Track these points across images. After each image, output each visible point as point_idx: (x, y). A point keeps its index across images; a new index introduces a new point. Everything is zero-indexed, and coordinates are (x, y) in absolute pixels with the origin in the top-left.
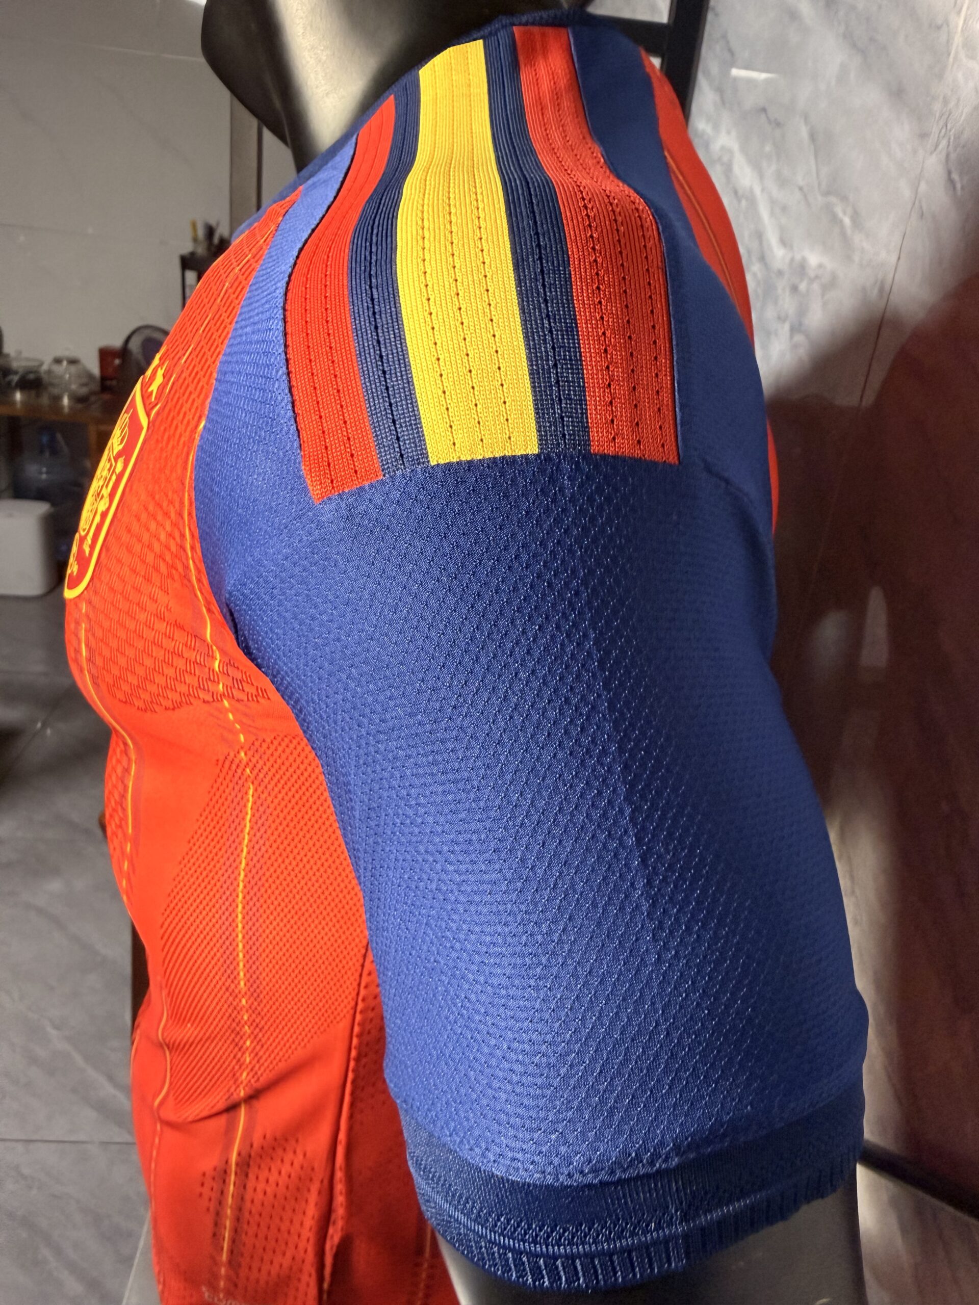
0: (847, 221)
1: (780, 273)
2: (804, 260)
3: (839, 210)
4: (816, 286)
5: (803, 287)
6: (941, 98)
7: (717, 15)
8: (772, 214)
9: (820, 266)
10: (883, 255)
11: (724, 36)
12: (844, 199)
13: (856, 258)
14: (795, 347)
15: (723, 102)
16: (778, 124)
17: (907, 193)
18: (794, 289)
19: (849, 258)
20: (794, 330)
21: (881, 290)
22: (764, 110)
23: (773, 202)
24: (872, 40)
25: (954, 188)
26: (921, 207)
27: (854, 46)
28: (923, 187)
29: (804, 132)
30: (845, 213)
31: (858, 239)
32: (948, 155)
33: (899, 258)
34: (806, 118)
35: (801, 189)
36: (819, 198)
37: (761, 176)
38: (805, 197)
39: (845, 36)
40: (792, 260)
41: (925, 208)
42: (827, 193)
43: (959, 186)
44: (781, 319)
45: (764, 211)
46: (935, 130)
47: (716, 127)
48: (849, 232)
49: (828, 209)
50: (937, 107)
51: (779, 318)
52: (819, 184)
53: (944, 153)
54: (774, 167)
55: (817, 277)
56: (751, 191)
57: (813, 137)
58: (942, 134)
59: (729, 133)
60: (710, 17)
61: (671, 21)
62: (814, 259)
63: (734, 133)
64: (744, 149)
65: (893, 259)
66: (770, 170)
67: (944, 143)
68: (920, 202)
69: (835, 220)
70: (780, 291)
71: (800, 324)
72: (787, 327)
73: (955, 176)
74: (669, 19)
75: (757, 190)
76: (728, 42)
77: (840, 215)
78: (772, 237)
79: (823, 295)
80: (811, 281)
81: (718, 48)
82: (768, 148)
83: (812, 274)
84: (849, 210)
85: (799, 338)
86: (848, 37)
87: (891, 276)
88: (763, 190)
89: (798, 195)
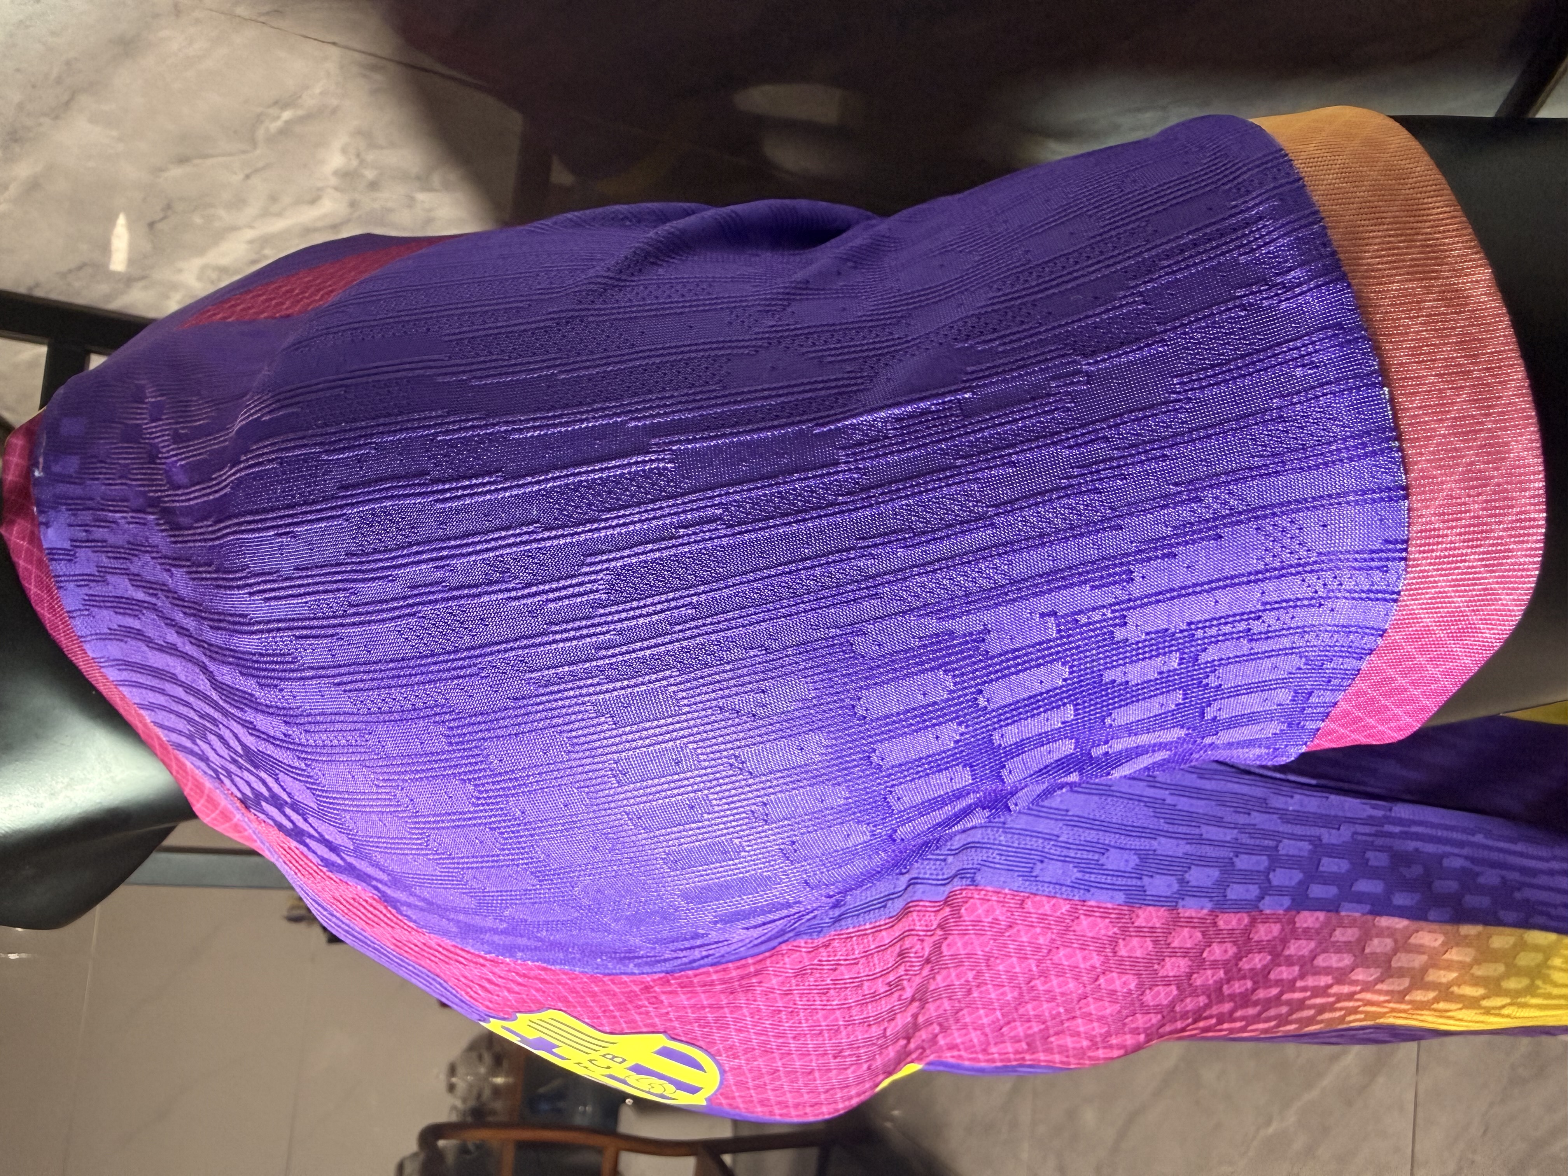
0: (287, 115)
1: (353, 204)
2: (336, 173)
3: (275, 126)
4: (370, 157)
5: (370, 174)
7: (37, 285)
8: (279, 215)
9: (344, 151)
10: (330, 65)
11: (63, 275)
12: (259, 119)
13: (335, 102)
14: (446, 186)
15: (143, 278)
16: (169, 207)
17: (251, 33)
18: (374, 186)
19: (334, 111)
20: (427, 188)
21: (374, 68)
22: (151, 225)
23: (265, 214)
24: (59, 81)
26: (268, 13)
27: (67, 104)
28: (240, 10)
29: (176, 172)
30: (277, 118)
31: (309, 101)
33: (334, 44)
34: (159, 170)
35: (247, 177)
36: (258, 152)
37: (234, 228)
38: (257, 171)
39: (57, 118)
40: (336, 189)
41: (267, 8)
42: (254, 143)
44: (411, 202)
45: (277, 225)
47: (174, 287)
48: (300, 112)
49: (271, 140)
51: (410, 206)
52: (244, 152)
54: (222, 212)
55: (358, 155)
56: (251, 242)
57: (182, 160)
59: (180, 271)
60: (39, 293)
61: (46, 341)
62: (335, 160)
63: (181, 264)
64: (201, 251)
66: (225, 216)
68: (261, 14)
69: (285, 131)
70: (377, 206)
71: (418, 178)
72: (421, 196)
74: (41, 343)
75: (249, 234)
76: (70, 271)
77: (279, 124)
78: (308, 215)
79: (381, 148)
80: (362, 162)
81: (77, 284)
82: (198, 220)
83: (355, 163)
84: (273, 111)
85: (436, 179)
86: (57, 113)
87: (357, 55)
88: (251, 227)
89: (256, 181)
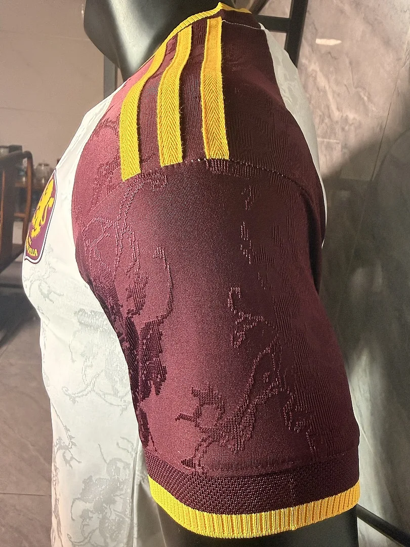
0: (366, 98)
1: (337, 122)
2: (347, 116)
3: (362, 94)
4: (352, 128)
5: (347, 128)
6: (407, 42)
7: (310, 14)
8: (334, 97)
9: (354, 119)
10: (382, 113)
11: (313, 23)
12: (364, 89)
13: (370, 115)
14: (344, 154)
15: (313, 50)
16: (335, 59)
17: (392, 85)
18: (343, 129)
19: (367, 115)
20: (343, 147)
21: (381, 126)
22: (330, 53)
23: (334, 92)
24: (376, 19)
27: (368, 22)
28: (399, 81)
29: (347, 61)
30: (365, 95)
31: (370, 106)
33: (389, 113)
34: (347, 54)
36: (354, 89)
38: (347, 88)
39: (364, 19)
41: (400, 91)
45: (330, 96)
46: (404, 57)
47: (310, 61)
48: (366, 103)
49: (358, 94)
50: (405, 47)
52: (354, 84)
53: (408, 68)
54: (334, 77)
55: (353, 123)
56: (325, 88)
57: (351, 63)
58: (407, 58)
59: (315, 63)
60: (307, 14)
61: (291, 17)
62: (351, 115)
64: (321, 70)
65: (386, 115)
67: (408, 62)
68: (398, 89)
70: (337, 131)
71: (346, 145)
76: (315, 25)
78: (333, 107)
79: (355, 131)
80: (351, 125)
81: (310, 27)
82: (331, 69)
84: (367, 94)
85: (346, 151)
87: (385, 123)
88: (329, 88)
89: (344, 88)
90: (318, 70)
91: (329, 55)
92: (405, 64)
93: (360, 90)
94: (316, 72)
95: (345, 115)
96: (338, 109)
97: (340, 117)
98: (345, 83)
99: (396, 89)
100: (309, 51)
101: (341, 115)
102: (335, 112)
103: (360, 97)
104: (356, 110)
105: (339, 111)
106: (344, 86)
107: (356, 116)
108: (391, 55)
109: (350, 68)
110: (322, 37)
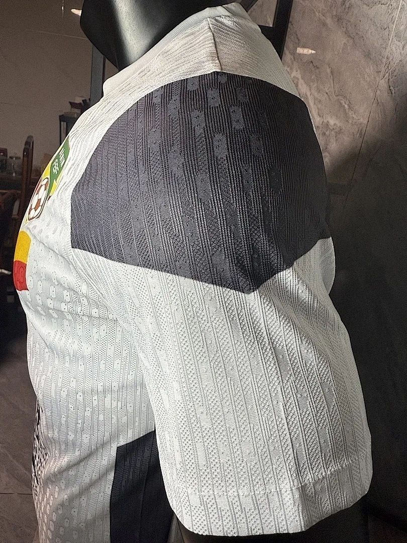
0: (346, 106)
1: (318, 127)
2: (328, 122)
3: (343, 102)
4: (333, 133)
6: (386, 56)
7: (292, 25)
8: (315, 104)
9: (335, 124)
10: (362, 120)
11: (295, 33)
12: (345, 97)
13: (350, 122)
15: (294, 58)
16: (318, 68)
17: (372, 95)
18: (324, 134)
19: (347, 121)
21: (361, 134)
22: (312, 62)
23: (315, 99)
24: (357, 34)
25: (392, 92)
26: (377, 101)
27: (349, 36)
28: (378, 92)
29: (329, 71)
30: (345, 103)
31: (350, 113)
32: (389, 80)
33: (368, 121)
34: (329, 65)
35: (327, 93)
36: (335, 96)
37: (310, 89)
38: (329, 96)
39: (345, 33)
40: (323, 122)
41: (379, 101)
42: (338, 95)
43: (393, 92)
45: (311, 102)
46: (383, 69)
47: (291, 69)
48: (347, 110)
49: (339, 101)
50: (384, 60)
52: (335, 92)
53: (387, 80)
54: (316, 85)
55: (333, 129)
56: (306, 94)
57: (332, 72)
58: (387, 70)
59: (297, 71)
60: (290, 25)
62: (332, 122)
63: (299, 71)
64: (303, 78)
65: (366, 122)
66: (314, 86)
67: (387, 75)
69: (341, 106)
71: (326, 148)
73: (391, 88)
74: (273, 25)
76: (297, 35)
77: (343, 104)
78: (315, 113)
79: (336, 137)
80: (331, 130)
81: (292, 37)
82: (313, 77)
83: (331, 128)
84: (348, 103)
86: (347, 33)
87: (364, 129)
88: (311, 94)
89: (326, 96)
90: (299, 76)
91: (311, 64)
92: (384, 77)
93: (340, 98)
94: (298, 79)
95: (325, 121)
96: (319, 115)
97: (321, 123)
98: (327, 91)
99: (376, 98)
100: (291, 59)
101: (322, 120)
102: (316, 118)
103: (341, 104)
104: (337, 116)
105: (320, 116)
106: (325, 94)
107: (337, 122)
108: (371, 67)
109: (332, 77)
110: (304, 47)
